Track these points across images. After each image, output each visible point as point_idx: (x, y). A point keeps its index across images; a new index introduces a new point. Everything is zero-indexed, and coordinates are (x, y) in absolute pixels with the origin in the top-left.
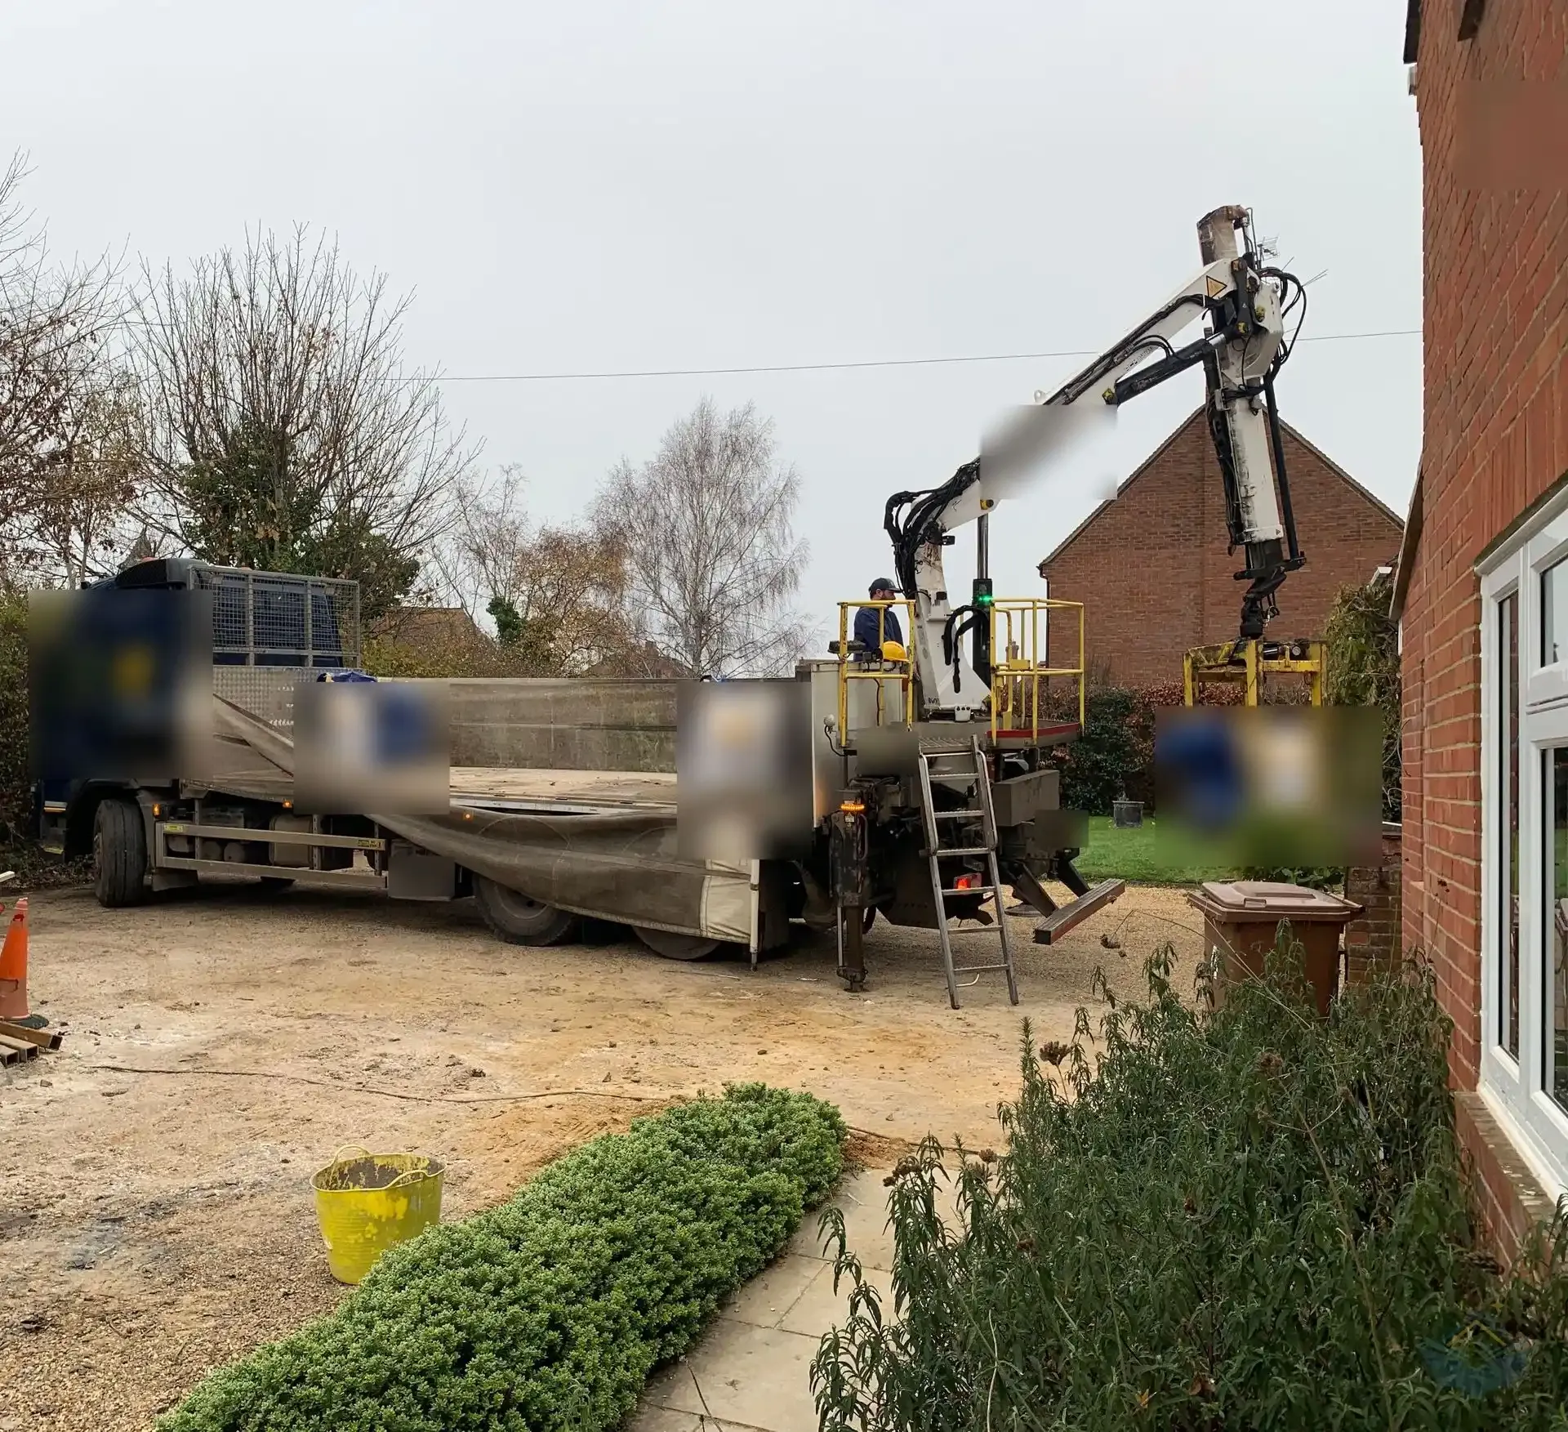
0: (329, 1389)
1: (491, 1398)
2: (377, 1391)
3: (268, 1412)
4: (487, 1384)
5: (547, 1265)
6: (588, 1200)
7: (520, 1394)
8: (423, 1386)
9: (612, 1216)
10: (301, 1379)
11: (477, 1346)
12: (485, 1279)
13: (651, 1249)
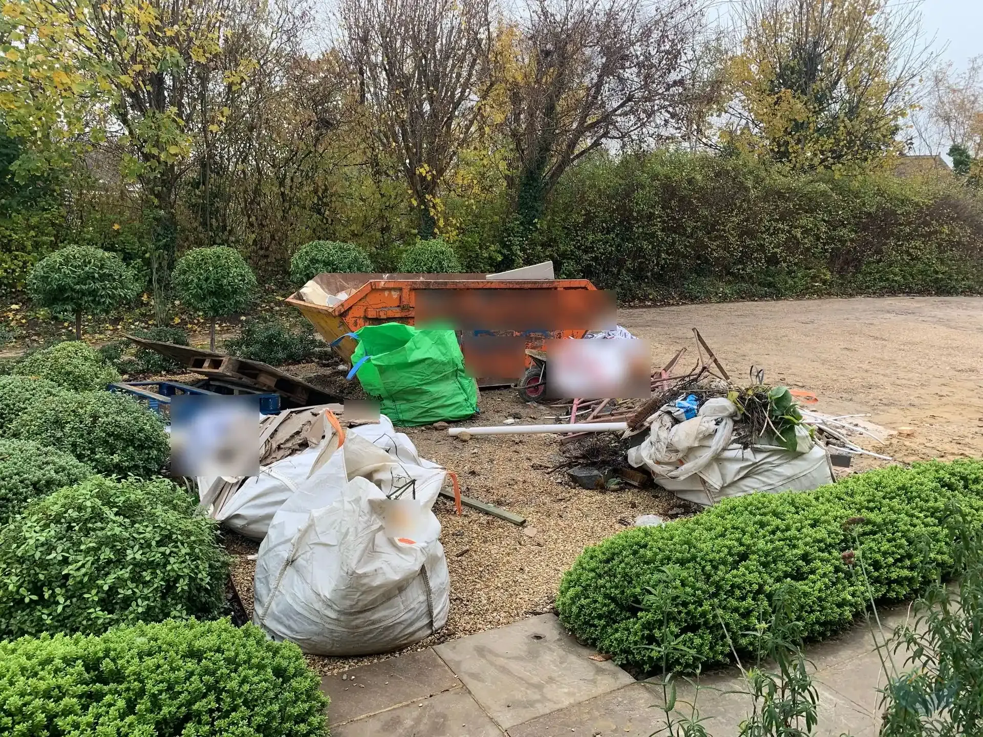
0: (656, 554)
1: (751, 585)
2: (682, 562)
3: (626, 557)
4: (749, 577)
5: (813, 526)
6: (858, 498)
7: (767, 588)
8: (708, 568)
9: (871, 510)
10: (645, 546)
11: (751, 556)
12: (768, 524)
13: (893, 534)
